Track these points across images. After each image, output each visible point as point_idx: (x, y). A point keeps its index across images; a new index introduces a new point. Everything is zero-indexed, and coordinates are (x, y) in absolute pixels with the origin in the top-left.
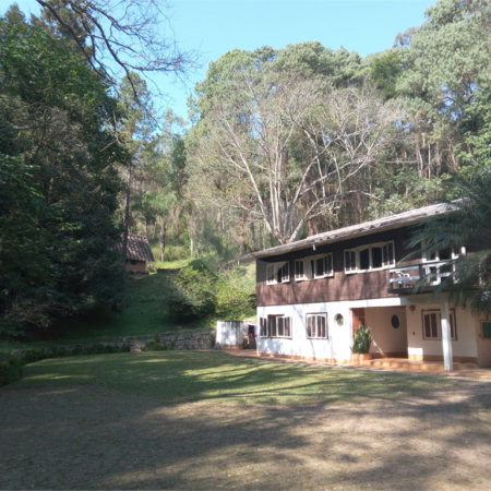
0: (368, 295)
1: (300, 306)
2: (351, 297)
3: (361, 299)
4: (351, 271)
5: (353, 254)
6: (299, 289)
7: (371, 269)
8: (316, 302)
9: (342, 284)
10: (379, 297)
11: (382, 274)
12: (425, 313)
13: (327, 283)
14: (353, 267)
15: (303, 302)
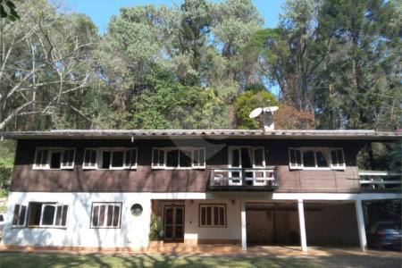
0: (175, 189)
1: (88, 194)
2: (155, 189)
3: (167, 191)
4: (158, 167)
5: (162, 152)
6: (87, 178)
7: (179, 168)
8: (110, 191)
9: (147, 177)
10: (187, 191)
11: (191, 172)
12: (202, 206)
13: (128, 175)
14: (162, 163)
15: (91, 191)
